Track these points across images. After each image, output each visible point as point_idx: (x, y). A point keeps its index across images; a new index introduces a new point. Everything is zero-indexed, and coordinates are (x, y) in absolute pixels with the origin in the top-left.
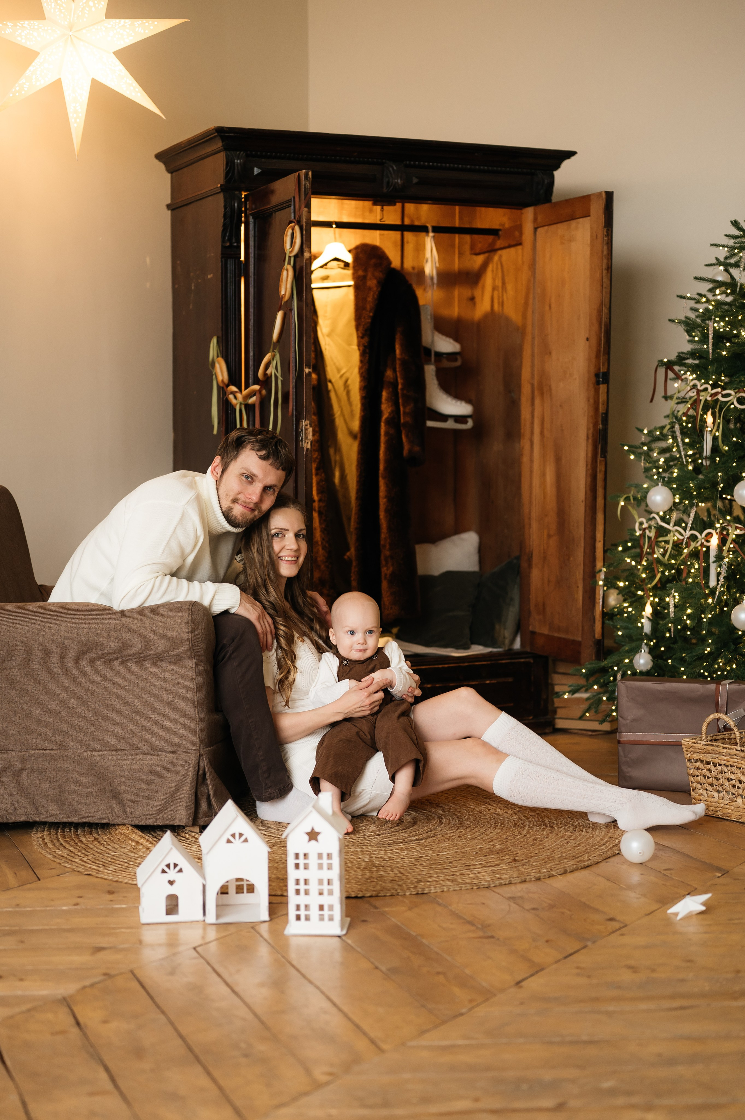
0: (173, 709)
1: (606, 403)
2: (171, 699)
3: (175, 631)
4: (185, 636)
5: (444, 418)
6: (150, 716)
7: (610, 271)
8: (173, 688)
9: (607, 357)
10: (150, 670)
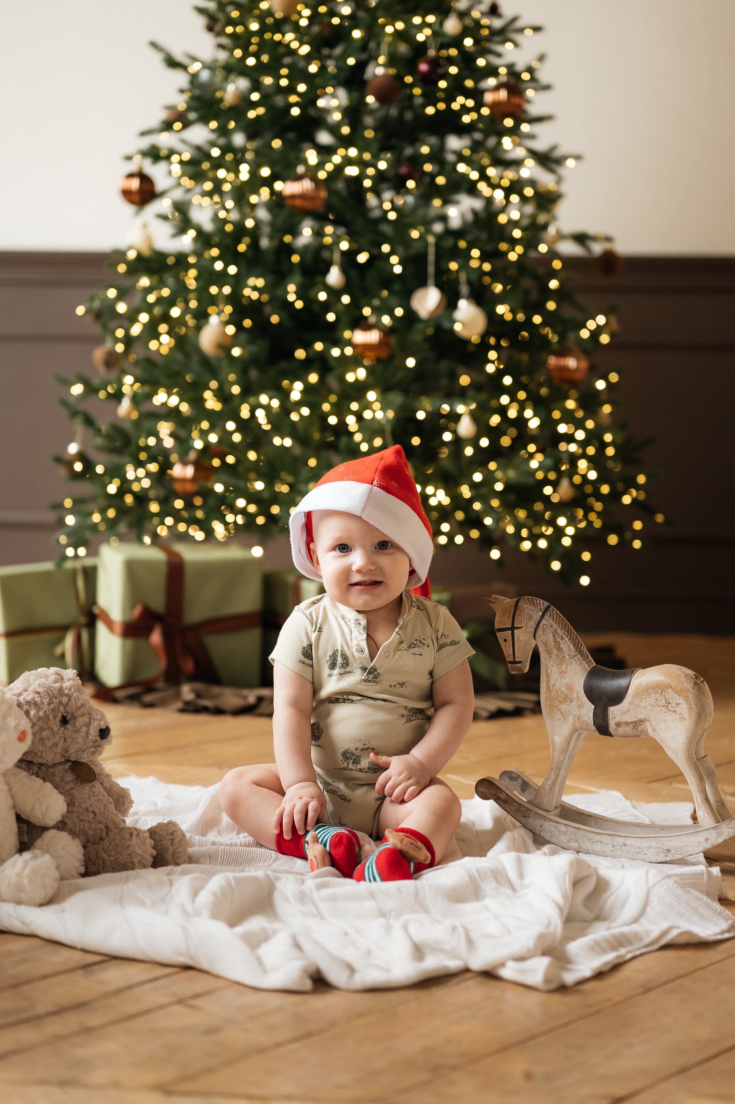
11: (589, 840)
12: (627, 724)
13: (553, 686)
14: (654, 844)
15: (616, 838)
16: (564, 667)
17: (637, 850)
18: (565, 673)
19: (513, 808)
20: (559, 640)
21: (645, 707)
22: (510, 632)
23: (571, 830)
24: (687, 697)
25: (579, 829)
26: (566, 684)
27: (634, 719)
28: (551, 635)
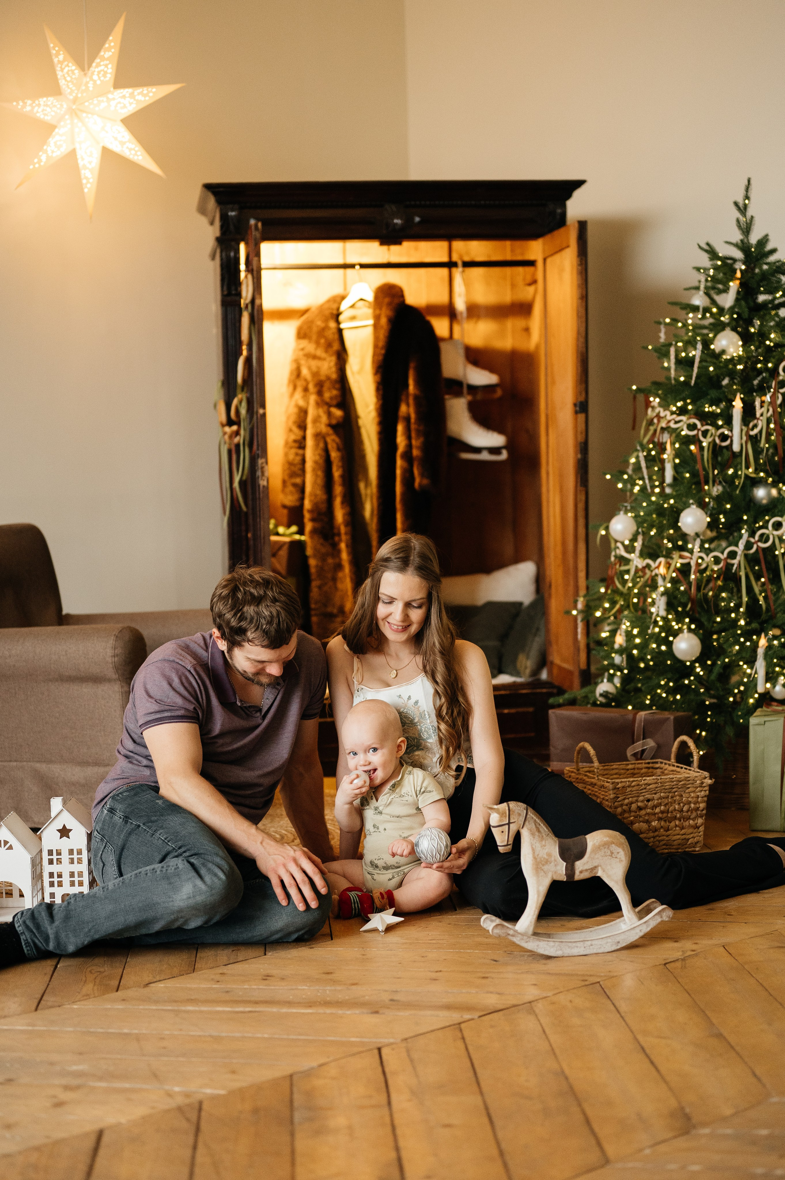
0: (104, 727)
1: (584, 433)
2: (102, 717)
3: (101, 655)
4: (109, 660)
5: (478, 450)
6: (86, 732)
7: (585, 299)
8: (104, 708)
9: (584, 386)
10: (85, 690)
11: (569, 947)
12: (586, 870)
13: (538, 855)
14: (609, 940)
15: (587, 942)
16: (544, 843)
17: (599, 946)
18: (545, 846)
19: (518, 939)
20: (538, 826)
21: (598, 858)
22: (507, 826)
23: (557, 944)
24: (623, 847)
25: (562, 942)
26: (547, 853)
27: (591, 867)
28: (533, 824)
